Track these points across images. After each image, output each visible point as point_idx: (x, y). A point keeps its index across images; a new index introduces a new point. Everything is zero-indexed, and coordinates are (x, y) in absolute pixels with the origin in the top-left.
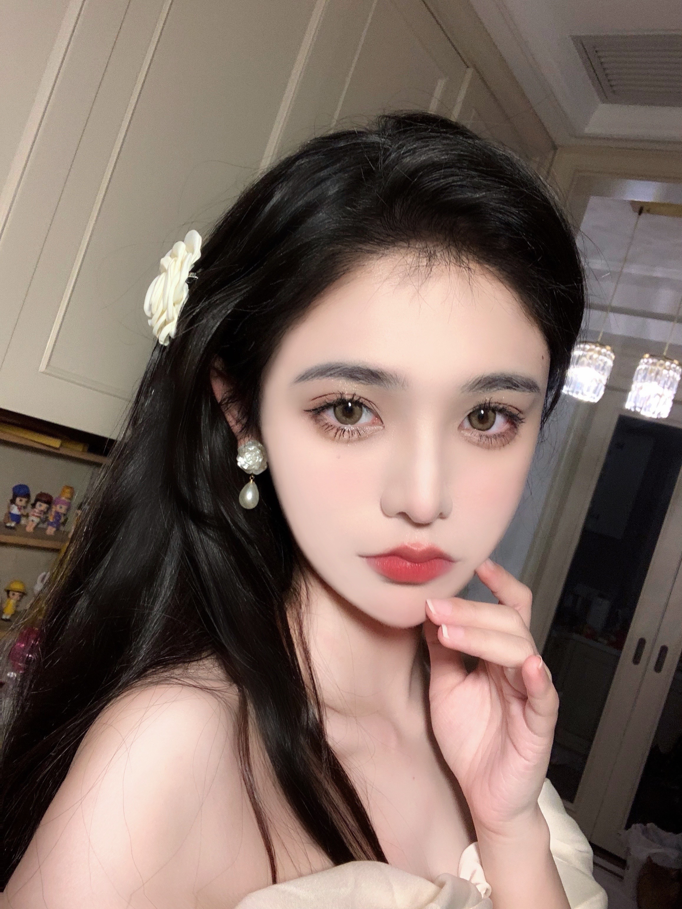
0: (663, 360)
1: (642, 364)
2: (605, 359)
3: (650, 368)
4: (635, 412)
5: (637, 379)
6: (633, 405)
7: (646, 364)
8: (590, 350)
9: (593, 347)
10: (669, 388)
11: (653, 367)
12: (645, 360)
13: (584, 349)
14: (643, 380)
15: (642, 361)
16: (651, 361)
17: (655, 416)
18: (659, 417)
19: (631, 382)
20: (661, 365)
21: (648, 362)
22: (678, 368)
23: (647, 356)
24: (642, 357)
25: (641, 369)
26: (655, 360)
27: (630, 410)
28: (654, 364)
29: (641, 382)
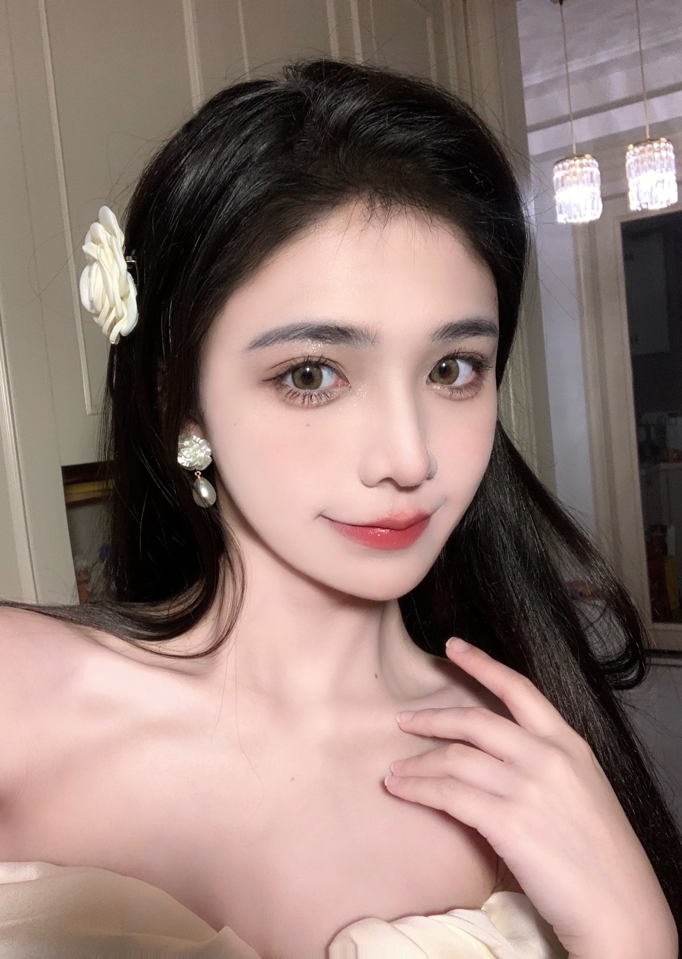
0: (650, 143)
1: (630, 158)
2: (589, 169)
3: (639, 157)
4: (644, 211)
5: (631, 175)
6: (638, 203)
7: (633, 155)
8: (571, 166)
9: (572, 162)
10: (667, 170)
11: (643, 156)
12: (632, 152)
13: (564, 168)
14: (638, 174)
15: (628, 154)
16: (637, 150)
17: (664, 206)
18: (669, 205)
19: (627, 181)
20: (650, 150)
21: (635, 152)
22: (668, 145)
23: (631, 146)
24: (627, 150)
25: (631, 163)
26: (641, 148)
27: (637, 210)
28: (642, 152)
29: (636, 175)
